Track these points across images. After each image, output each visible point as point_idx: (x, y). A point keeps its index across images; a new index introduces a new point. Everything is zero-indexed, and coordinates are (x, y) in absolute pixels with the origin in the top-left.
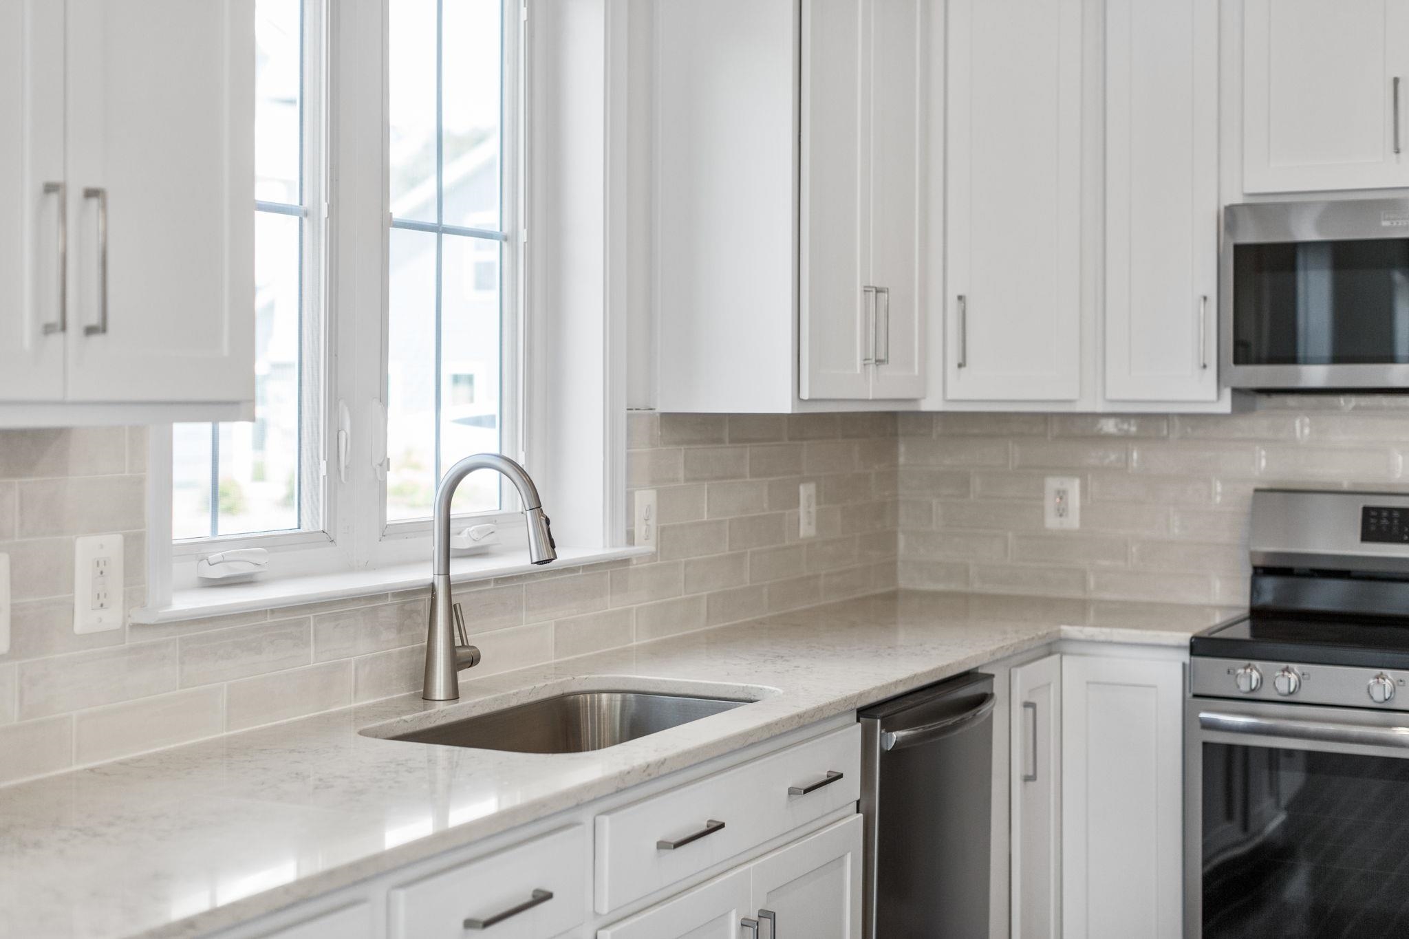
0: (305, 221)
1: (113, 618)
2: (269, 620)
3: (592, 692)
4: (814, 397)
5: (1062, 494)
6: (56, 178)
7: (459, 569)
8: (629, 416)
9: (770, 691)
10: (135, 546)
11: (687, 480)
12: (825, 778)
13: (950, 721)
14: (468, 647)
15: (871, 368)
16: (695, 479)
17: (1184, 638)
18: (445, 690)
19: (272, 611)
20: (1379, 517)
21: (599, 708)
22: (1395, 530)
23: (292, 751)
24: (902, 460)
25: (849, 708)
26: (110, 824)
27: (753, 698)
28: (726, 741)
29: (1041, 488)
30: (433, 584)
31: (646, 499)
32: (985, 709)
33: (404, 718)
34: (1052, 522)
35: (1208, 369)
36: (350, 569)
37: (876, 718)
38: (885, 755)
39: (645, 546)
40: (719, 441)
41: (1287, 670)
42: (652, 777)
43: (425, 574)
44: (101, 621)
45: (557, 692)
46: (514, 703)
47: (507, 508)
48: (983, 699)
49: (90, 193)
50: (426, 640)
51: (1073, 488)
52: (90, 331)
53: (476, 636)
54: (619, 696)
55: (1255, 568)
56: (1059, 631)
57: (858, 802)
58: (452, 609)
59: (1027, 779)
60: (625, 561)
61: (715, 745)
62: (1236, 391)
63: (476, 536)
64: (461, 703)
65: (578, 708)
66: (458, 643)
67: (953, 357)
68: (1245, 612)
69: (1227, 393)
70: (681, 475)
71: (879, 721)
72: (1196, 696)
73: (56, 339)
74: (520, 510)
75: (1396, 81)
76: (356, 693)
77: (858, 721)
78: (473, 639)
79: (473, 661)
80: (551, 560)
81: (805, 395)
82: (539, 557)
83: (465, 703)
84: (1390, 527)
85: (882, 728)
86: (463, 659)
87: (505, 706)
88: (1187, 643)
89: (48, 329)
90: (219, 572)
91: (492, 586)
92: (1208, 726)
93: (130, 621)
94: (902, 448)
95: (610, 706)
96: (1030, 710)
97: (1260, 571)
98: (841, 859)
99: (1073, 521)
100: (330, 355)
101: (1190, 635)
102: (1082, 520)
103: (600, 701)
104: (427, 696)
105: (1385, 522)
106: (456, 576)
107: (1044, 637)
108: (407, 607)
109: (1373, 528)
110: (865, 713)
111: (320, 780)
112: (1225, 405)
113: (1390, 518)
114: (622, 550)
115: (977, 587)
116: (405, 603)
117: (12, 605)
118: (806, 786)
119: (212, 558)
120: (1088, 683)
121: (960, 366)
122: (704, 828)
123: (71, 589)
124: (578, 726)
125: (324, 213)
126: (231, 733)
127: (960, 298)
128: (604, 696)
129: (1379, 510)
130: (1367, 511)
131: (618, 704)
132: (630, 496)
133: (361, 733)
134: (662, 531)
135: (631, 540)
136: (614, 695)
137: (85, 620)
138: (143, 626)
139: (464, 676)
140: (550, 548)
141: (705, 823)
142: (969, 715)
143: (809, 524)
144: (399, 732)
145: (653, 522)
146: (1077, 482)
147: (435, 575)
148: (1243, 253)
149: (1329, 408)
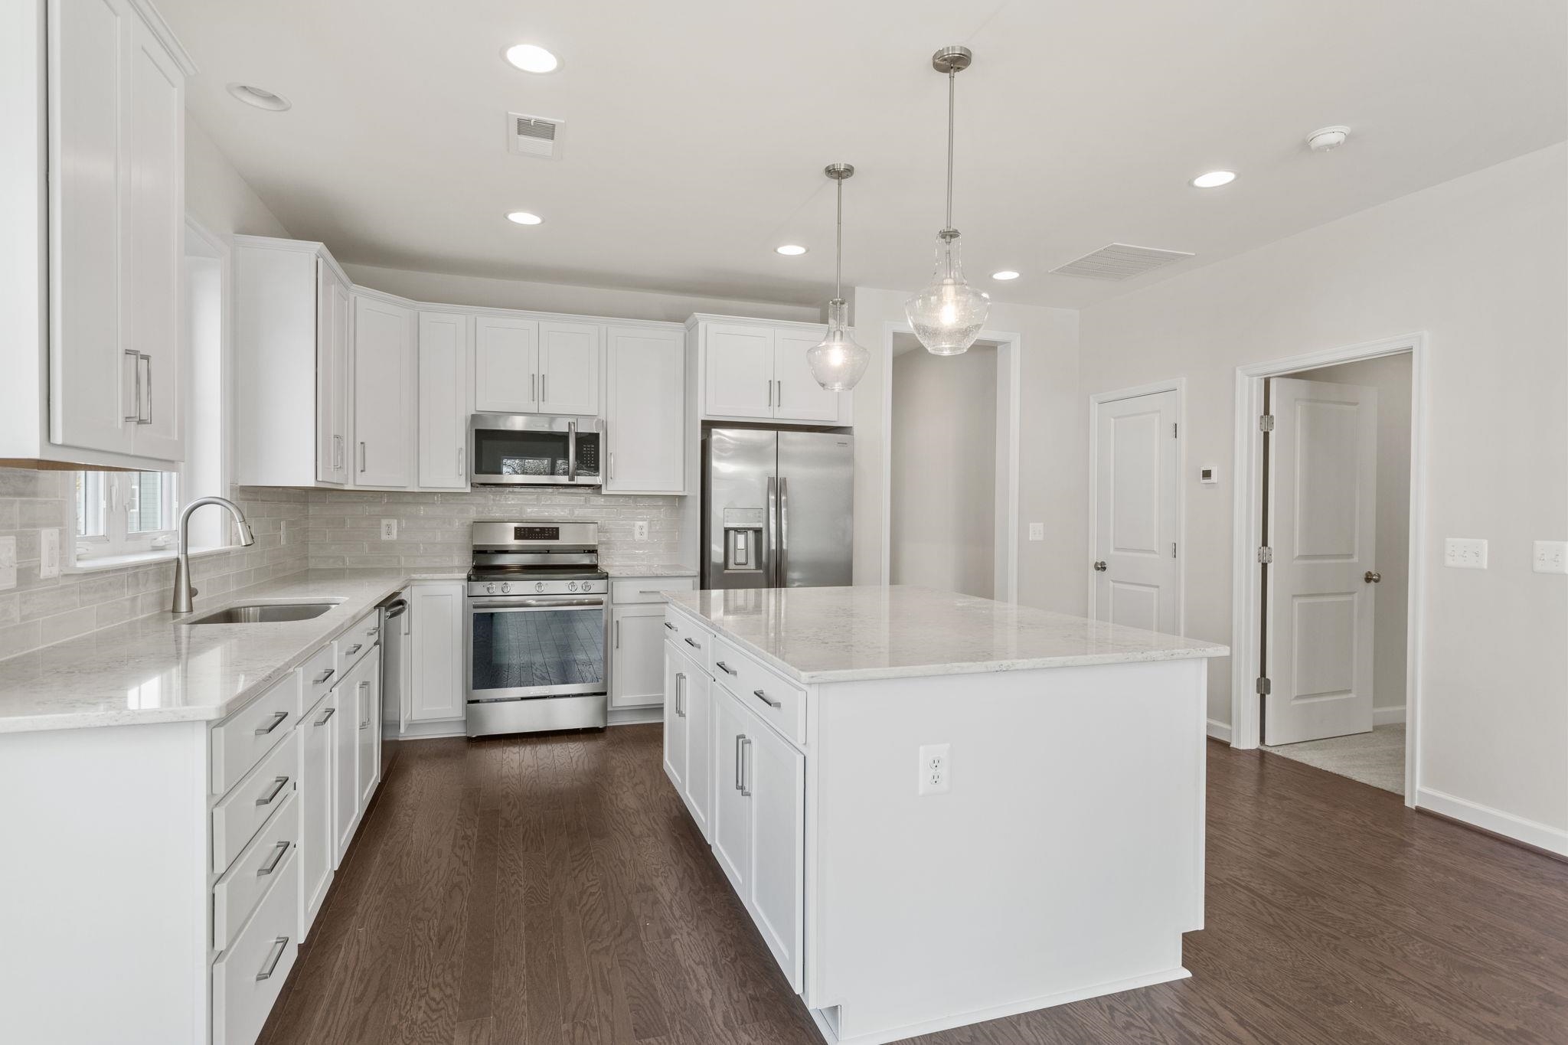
2: (111, 575)
3: (243, 607)
4: (322, 480)
5: (389, 526)
7: (194, 550)
8: (231, 486)
13: (397, 609)
14: (194, 587)
18: (186, 608)
19: (113, 570)
20: (521, 530)
22: (526, 535)
29: (379, 524)
30: (178, 559)
32: (405, 606)
34: (384, 537)
35: (463, 474)
37: (382, 607)
38: (386, 621)
41: (506, 584)
43: (172, 554)
44: (51, 572)
45: (228, 607)
46: (215, 612)
48: (402, 602)
49: (143, 357)
51: (394, 523)
52: (140, 422)
55: (473, 551)
56: (411, 577)
59: (406, 634)
60: (229, 553)
62: (474, 484)
63: (167, 540)
64: (195, 613)
67: (359, 468)
68: (472, 567)
69: (469, 485)
71: (384, 608)
72: (468, 596)
75: (533, 375)
79: (200, 592)
81: (319, 479)
83: (197, 613)
84: (524, 535)
85: (385, 611)
86: (193, 592)
87: (212, 614)
88: (466, 577)
89: (128, 419)
92: (474, 606)
93: (61, 573)
95: (254, 613)
97: (475, 552)
99: (394, 536)
101: (464, 575)
102: (398, 535)
103: (249, 613)
104: (175, 611)
105: (525, 532)
106: (193, 553)
107: (409, 579)
109: (519, 534)
110: (378, 606)
112: (468, 490)
114: (228, 548)
115: (348, 565)
116: (165, 568)
117: (17, 564)
120: (422, 596)
121: (362, 471)
123: (40, 555)
127: (362, 443)
128: (251, 609)
129: (521, 528)
130: (516, 528)
131: (257, 610)
137: (45, 572)
138: (67, 575)
143: (284, 539)
146: (396, 521)
147: (180, 555)
148: (478, 432)
149: (500, 492)
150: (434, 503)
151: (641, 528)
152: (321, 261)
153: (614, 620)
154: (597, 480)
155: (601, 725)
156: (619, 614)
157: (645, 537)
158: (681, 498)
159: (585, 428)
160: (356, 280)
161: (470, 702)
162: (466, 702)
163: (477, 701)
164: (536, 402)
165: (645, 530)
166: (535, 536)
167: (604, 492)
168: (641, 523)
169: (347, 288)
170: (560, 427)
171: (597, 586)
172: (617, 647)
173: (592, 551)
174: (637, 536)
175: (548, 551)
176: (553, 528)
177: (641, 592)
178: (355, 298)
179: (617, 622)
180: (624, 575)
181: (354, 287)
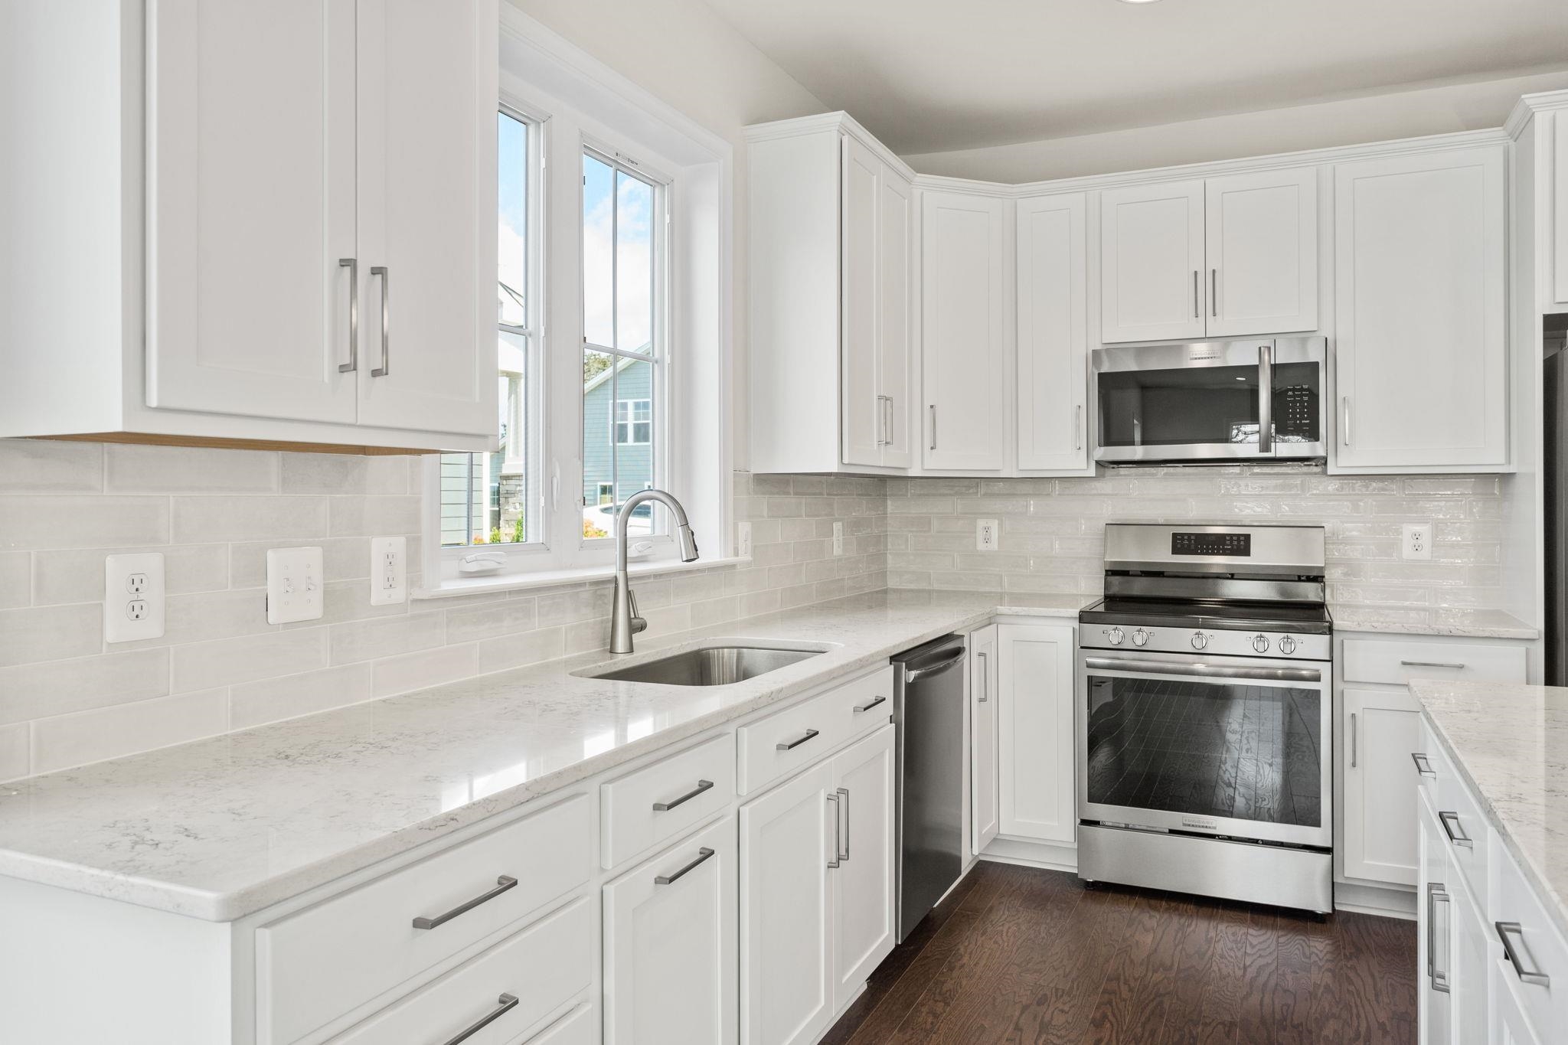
0: (530, 339)
1: (399, 595)
2: (508, 599)
3: (717, 648)
4: (851, 462)
5: (987, 529)
6: (349, 255)
7: (632, 569)
8: (734, 474)
9: (836, 645)
10: (414, 543)
11: (768, 517)
12: (874, 702)
13: (941, 664)
14: (639, 618)
15: (883, 447)
16: (773, 517)
17: (1075, 613)
18: (625, 646)
19: (510, 592)
20: (1183, 539)
21: (723, 658)
22: (1193, 547)
23: (525, 686)
24: (889, 510)
25: (885, 656)
26: (393, 740)
27: (823, 650)
28: (818, 676)
29: (975, 528)
30: (616, 577)
31: (745, 527)
32: (961, 657)
33: (600, 664)
34: (981, 546)
35: (1081, 450)
36: (561, 568)
37: (902, 662)
38: (909, 686)
39: (745, 557)
40: (788, 493)
41: (1139, 631)
42: (775, 700)
43: (612, 571)
44: (390, 597)
45: (695, 648)
46: (669, 655)
47: (658, 533)
48: (958, 651)
49: (376, 271)
50: (612, 614)
51: (994, 525)
52: (376, 373)
53: (643, 612)
54: (735, 650)
55: (1106, 571)
56: (997, 609)
57: (891, 716)
58: (629, 594)
59: (981, 700)
60: (733, 566)
61: (811, 679)
62: (1098, 463)
63: (640, 549)
64: (635, 654)
65: (709, 658)
66: (632, 616)
67: (928, 444)
68: (1102, 597)
69: (1093, 465)
70: (765, 513)
71: (904, 664)
72: (1082, 648)
73: (349, 376)
74: (667, 534)
75: (1196, 272)
76: (565, 650)
77: (891, 664)
78: (641, 613)
79: (642, 627)
80: (695, 559)
81: (846, 461)
82: (687, 557)
83: (638, 654)
84: (1189, 546)
85: (906, 668)
86: (636, 626)
87: (663, 657)
88: (1077, 615)
89: (343, 369)
90: (473, 567)
91: (652, 580)
92: (1090, 666)
93: (411, 598)
94: (889, 502)
95: (730, 658)
96: (983, 658)
97: (1110, 573)
98: (882, 754)
99: (994, 545)
100: (546, 427)
101: (1079, 611)
102: (1000, 544)
103: (723, 654)
104: (612, 651)
105: (1186, 542)
106: (631, 572)
107: (988, 613)
108: (598, 593)
109: (1179, 546)
110: (894, 659)
111: (546, 705)
112: (1092, 472)
113: (1189, 540)
114: (731, 559)
115: (936, 586)
116: (596, 590)
117: (324, 584)
118: (865, 706)
119: (469, 558)
120: (1014, 641)
121: (932, 448)
122: (805, 736)
123: (369, 573)
124: (710, 669)
125: (542, 334)
126: (483, 675)
127: (932, 407)
128: (726, 650)
129: (1182, 535)
130: (1174, 535)
131: (735, 655)
132: (736, 526)
133: (570, 674)
134: (755, 548)
135: (736, 554)
136: (732, 650)
137: (378, 596)
138: (422, 600)
139: (637, 637)
140: (694, 551)
141: (805, 732)
142: (951, 661)
143: (839, 547)
144: (596, 674)
145: (749, 543)
146: (997, 522)
147: (618, 571)
148: (1103, 378)
149: (1149, 474)
150: (1049, 494)
151: (1417, 536)
152: (845, 139)
153: (1348, 713)
154: (1317, 449)
155: (1322, 907)
156: (1355, 701)
157: (1425, 554)
158: (1506, 478)
159: (1285, 355)
160: (919, 169)
161: (1084, 822)
162: (1078, 821)
163: (1096, 823)
164: (1201, 318)
165: (1426, 541)
166: (1207, 549)
167: (1331, 469)
168: (1417, 528)
169: (909, 182)
170: (1240, 356)
171: (1311, 645)
172: (1354, 765)
173: (1316, 578)
174: (1407, 552)
175: (1232, 575)
176: (1239, 536)
177: (1404, 663)
178: (922, 193)
179: (1353, 715)
180: (1366, 627)
181: (921, 178)
